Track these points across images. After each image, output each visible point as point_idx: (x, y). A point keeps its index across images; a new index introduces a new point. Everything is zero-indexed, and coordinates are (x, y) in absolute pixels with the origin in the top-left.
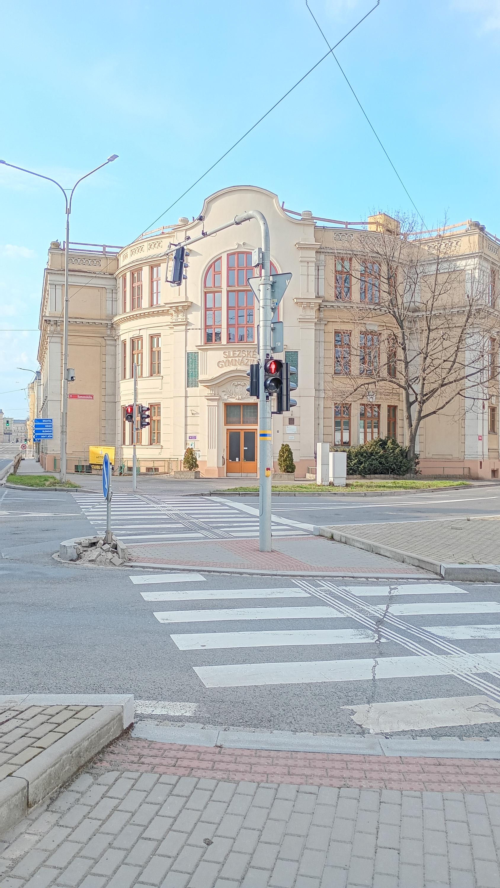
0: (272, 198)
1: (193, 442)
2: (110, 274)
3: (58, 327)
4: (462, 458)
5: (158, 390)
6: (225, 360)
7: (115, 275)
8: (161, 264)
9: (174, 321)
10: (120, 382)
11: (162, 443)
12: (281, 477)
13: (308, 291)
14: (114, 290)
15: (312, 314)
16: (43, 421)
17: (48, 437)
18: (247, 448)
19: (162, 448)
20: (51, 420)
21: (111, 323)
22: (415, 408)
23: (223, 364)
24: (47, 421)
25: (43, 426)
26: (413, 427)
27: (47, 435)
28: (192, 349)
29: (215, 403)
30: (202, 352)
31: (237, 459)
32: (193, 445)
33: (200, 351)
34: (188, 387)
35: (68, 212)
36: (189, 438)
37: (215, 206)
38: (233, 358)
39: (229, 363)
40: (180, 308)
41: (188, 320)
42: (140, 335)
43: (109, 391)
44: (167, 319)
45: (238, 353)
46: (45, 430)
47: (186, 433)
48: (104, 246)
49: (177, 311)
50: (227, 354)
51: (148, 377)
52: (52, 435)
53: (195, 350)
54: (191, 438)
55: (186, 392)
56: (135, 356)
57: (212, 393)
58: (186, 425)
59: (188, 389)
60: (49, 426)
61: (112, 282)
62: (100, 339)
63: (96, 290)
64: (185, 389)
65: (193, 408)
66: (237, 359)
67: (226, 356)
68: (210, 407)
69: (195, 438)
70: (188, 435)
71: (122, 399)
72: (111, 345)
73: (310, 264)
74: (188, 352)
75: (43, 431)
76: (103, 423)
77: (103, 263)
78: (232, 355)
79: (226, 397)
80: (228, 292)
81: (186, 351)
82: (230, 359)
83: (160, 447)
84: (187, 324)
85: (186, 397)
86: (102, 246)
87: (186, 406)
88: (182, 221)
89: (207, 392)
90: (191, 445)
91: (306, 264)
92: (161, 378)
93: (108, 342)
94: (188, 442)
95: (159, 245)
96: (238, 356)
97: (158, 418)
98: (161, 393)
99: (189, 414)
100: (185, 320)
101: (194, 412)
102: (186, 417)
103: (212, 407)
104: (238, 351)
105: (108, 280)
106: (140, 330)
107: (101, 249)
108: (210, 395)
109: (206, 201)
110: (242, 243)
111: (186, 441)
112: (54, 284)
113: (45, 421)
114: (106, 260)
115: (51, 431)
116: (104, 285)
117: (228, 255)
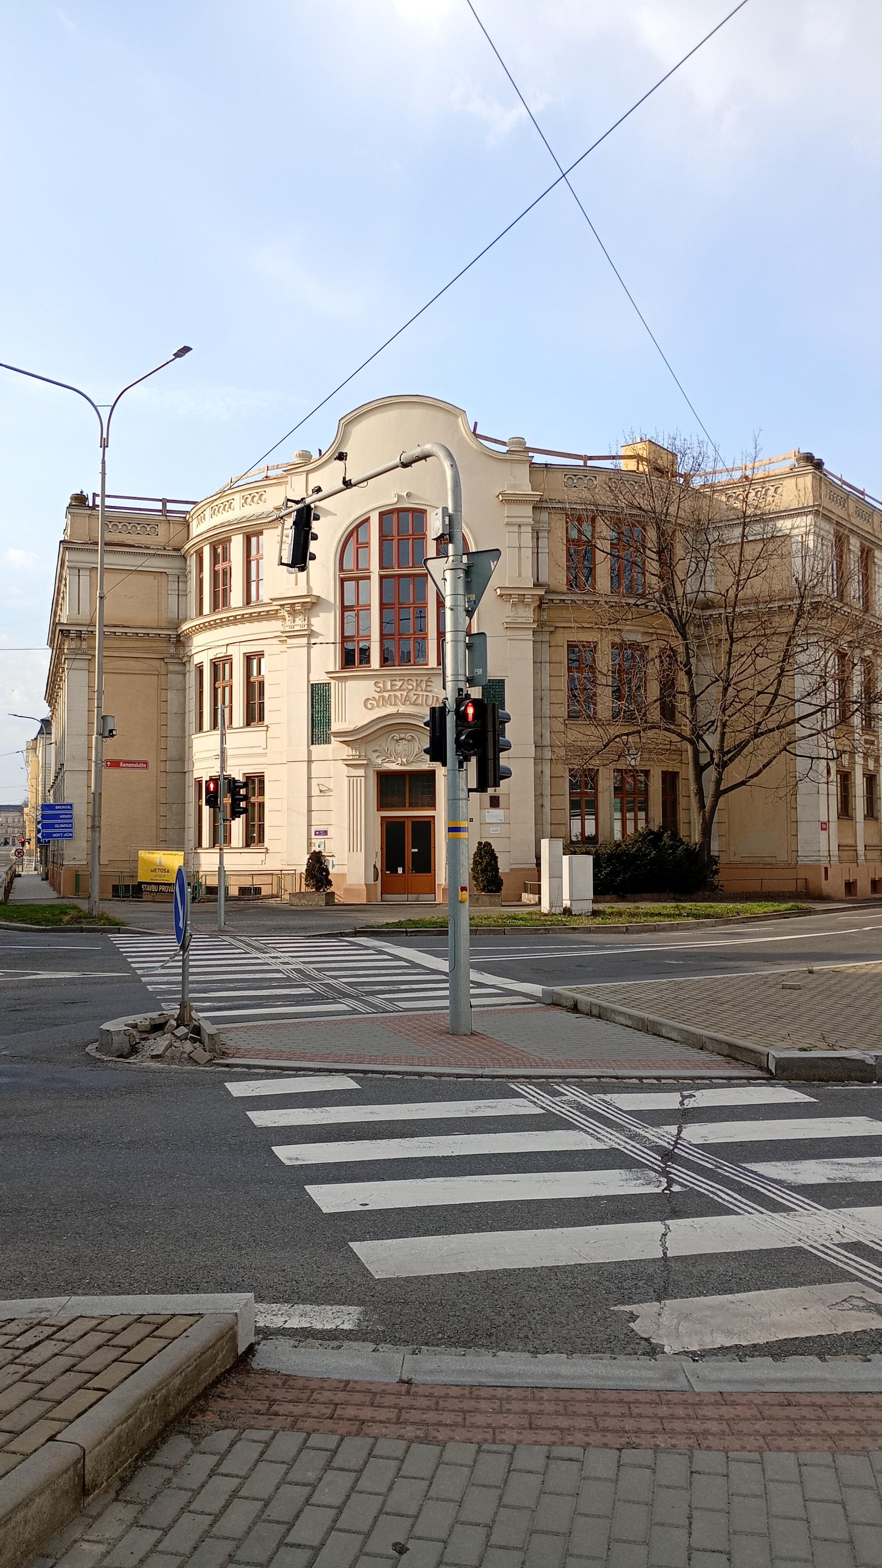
0: (457, 417)
1: (323, 841)
2: (174, 550)
3: (84, 643)
4: (794, 862)
5: (260, 750)
6: (377, 695)
7: (183, 551)
8: (264, 531)
9: (287, 629)
10: (193, 737)
11: (267, 843)
12: (478, 899)
13: (520, 575)
14: (182, 577)
15: (527, 615)
16: (57, 807)
17: (65, 835)
18: (416, 850)
19: (267, 853)
20: (71, 805)
21: (176, 633)
22: (710, 774)
23: (375, 703)
24: (63, 807)
25: (56, 817)
26: (707, 808)
27: (63, 833)
28: (318, 677)
29: (361, 772)
30: (337, 682)
31: (400, 870)
33: (333, 682)
34: (313, 744)
35: (104, 444)
36: (316, 835)
37: (358, 430)
38: (392, 693)
39: (385, 702)
40: (298, 608)
41: (313, 628)
42: (228, 654)
43: (173, 752)
44: (274, 626)
45: (399, 684)
46: (59, 824)
47: (309, 825)
48: (164, 501)
49: (293, 613)
50: (381, 685)
51: (242, 728)
52: (71, 832)
53: (324, 679)
54: (318, 833)
55: (309, 752)
56: (220, 691)
57: (354, 753)
58: (310, 811)
59: (312, 747)
60: (67, 817)
61: (178, 563)
62: (157, 663)
63: (150, 578)
64: (308, 747)
65: (322, 781)
66: (398, 694)
67: (379, 690)
68: (351, 779)
69: (325, 833)
70: (313, 829)
71: (197, 766)
72: (176, 673)
73: (523, 529)
74: (312, 683)
75: (57, 826)
76: (163, 810)
77: (162, 529)
78: (389, 688)
79: (379, 761)
80: (382, 578)
81: (309, 681)
82: (386, 695)
83: (264, 851)
84: (311, 634)
85: (310, 761)
86: (160, 500)
87: (309, 778)
88: (300, 456)
89: (347, 752)
90: (319, 846)
91: (516, 529)
92: (265, 728)
93: (171, 668)
94: (313, 841)
95: (260, 499)
96: (400, 689)
97: (260, 799)
98: (265, 755)
99: (315, 791)
100: (306, 628)
101: (323, 788)
102: (310, 797)
103: (355, 779)
104: (400, 680)
105: (170, 559)
106: (228, 645)
107: (159, 506)
108: (351, 758)
109: (342, 422)
110: (405, 494)
111: (309, 839)
112: (76, 568)
113: (59, 807)
114: (167, 525)
115: (70, 825)
116: (164, 568)
117: (381, 515)
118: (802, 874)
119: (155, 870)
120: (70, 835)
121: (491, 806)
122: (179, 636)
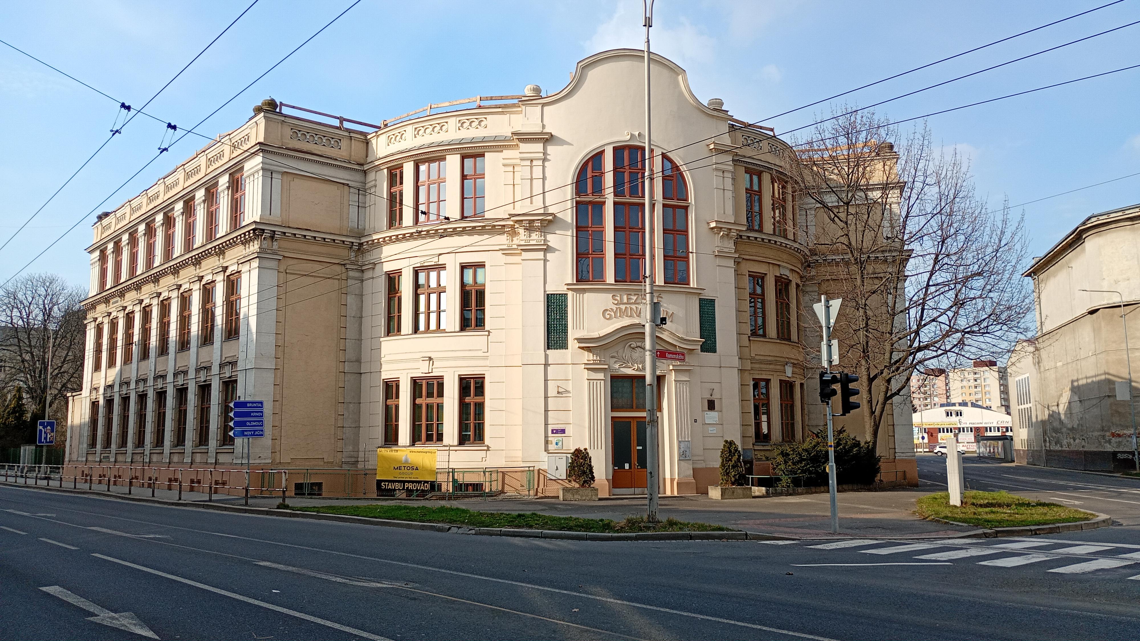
0: (678, 75)
1: (560, 439)
2: (358, 164)
3: (275, 243)
4: (892, 457)
5: (480, 354)
6: (614, 307)
7: (366, 167)
8: (486, 154)
9: (523, 243)
10: (381, 339)
11: (487, 440)
12: (733, 492)
13: (724, 213)
14: (363, 190)
15: (729, 246)
16: (248, 405)
17: (256, 433)
18: (641, 448)
19: (488, 450)
20: (261, 403)
21: (358, 241)
23: (613, 314)
24: (255, 405)
25: (248, 414)
26: (877, 413)
27: (255, 431)
28: (555, 287)
29: (601, 376)
30: (575, 294)
31: (627, 466)
32: (560, 443)
33: (570, 294)
34: (548, 348)
36: (553, 433)
37: (594, 74)
38: (628, 306)
39: (623, 314)
40: (537, 224)
41: (548, 243)
42: (439, 263)
43: (351, 354)
44: (502, 240)
45: (635, 298)
46: (250, 422)
47: (546, 424)
48: (342, 120)
49: (530, 228)
50: (619, 299)
51: (458, 332)
52: (262, 431)
53: (561, 289)
54: (555, 432)
55: (546, 356)
56: (422, 298)
57: (595, 358)
58: (546, 411)
59: (549, 352)
60: (257, 414)
61: (359, 177)
62: (338, 268)
63: (333, 188)
64: (545, 351)
65: (559, 383)
66: (634, 307)
67: (616, 302)
68: (592, 382)
69: (563, 431)
70: (550, 428)
71: (384, 367)
72: (355, 279)
73: (726, 175)
74: (548, 293)
75: (248, 424)
76: (341, 409)
77: (344, 144)
78: (625, 301)
79: (617, 366)
80: (615, 203)
81: (545, 291)
82: (623, 307)
83: (486, 448)
84: (547, 249)
85: (546, 365)
86: (338, 118)
87: (546, 380)
88: (534, 90)
89: (587, 357)
90: (557, 444)
91: (721, 174)
92: (487, 333)
93: (351, 274)
94: (550, 439)
95: (479, 124)
96: (635, 303)
97: (478, 399)
98: (486, 358)
99: (552, 391)
100: (542, 243)
101: (561, 390)
102: (546, 397)
103: (595, 382)
104: (635, 295)
105: (353, 173)
106: (440, 254)
107: (336, 123)
108: (592, 362)
109: (580, 65)
110: (637, 133)
111: (546, 437)
112: (269, 170)
113: (250, 405)
114: (348, 141)
115: (260, 423)
116: (347, 180)
117: (615, 149)
118: (900, 468)
119: (400, 468)
120: (261, 433)
121: (709, 409)
122: (361, 245)
